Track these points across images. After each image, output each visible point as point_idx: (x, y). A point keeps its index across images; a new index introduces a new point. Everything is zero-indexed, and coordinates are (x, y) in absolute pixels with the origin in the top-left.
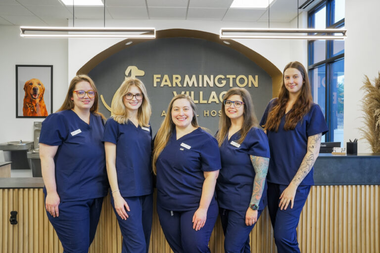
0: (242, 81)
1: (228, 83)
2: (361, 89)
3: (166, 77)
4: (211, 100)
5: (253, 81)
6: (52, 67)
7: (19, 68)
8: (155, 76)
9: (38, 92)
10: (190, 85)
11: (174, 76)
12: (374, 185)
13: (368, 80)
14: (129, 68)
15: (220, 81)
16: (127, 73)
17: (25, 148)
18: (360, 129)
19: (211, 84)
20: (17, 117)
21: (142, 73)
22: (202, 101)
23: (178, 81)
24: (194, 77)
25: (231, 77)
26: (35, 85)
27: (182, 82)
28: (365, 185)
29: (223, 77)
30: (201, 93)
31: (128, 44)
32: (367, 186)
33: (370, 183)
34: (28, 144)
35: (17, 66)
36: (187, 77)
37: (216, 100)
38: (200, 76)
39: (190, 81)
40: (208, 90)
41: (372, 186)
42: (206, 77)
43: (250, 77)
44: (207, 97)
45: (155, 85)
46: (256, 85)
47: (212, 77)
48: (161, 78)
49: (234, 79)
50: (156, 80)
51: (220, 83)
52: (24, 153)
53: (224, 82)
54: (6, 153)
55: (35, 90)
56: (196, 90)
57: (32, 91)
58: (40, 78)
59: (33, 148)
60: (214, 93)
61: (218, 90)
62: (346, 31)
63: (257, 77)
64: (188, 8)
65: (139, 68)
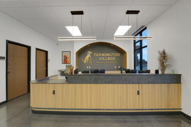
0: (116, 55)
1: (112, 55)
2: (157, 54)
3: (97, 54)
4: (108, 59)
5: (118, 55)
6: (70, 52)
7: (63, 52)
8: (95, 54)
9: (67, 58)
10: (103, 56)
11: (99, 54)
12: (166, 84)
13: (159, 51)
14: (89, 52)
16: (88, 53)
17: (64, 71)
18: (157, 66)
19: (108, 56)
20: (62, 63)
21: (91, 53)
22: (106, 60)
23: (100, 55)
24: (104, 54)
25: (113, 54)
26: (66, 56)
27: (101, 55)
28: (163, 84)
29: (111, 54)
30: (106, 58)
31: (88, 46)
32: (164, 84)
33: (164, 83)
34: (64, 70)
35: (62, 52)
36: (102, 54)
37: (109, 59)
38: (106, 54)
39: (103, 55)
40: (107, 57)
41: (165, 84)
42: (107, 54)
43: (118, 54)
44: (107, 59)
45: (95, 56)
46: (119, 55)
47: (108, 54)
48: (96, 54)
49: (114, 54)
50: (95, 55)
51: (110, 55)
52: (64, 72)
53: (111, 55)
54: (60, 72)
55: (66, 57)
56: (105, 57)
57: (66, 58)
58: (67, 54)
59: (66, 71)
60: (109, 58)
61: (110, 57)
62: (152, 37)
63: (119, 54)
64: (103, 36)
65: (91, 52)
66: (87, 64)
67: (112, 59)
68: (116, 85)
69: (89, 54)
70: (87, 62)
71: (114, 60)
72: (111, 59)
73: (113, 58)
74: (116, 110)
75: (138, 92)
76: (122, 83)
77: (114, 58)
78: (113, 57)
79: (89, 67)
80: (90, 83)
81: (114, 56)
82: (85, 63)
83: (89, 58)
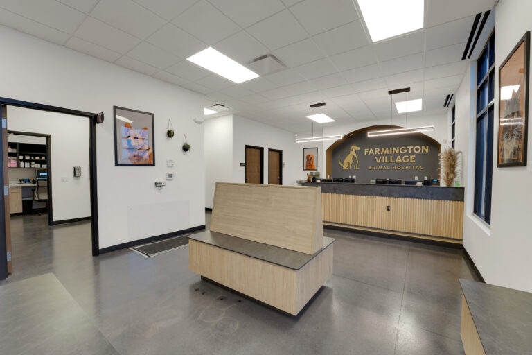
0: (417, 149)
1: (408, 151)
3: (371, 150)
4: (397, 161)
5: (425, 149)
6: (317, 148)
8: (366, 150)
10: (385, 153)
11: (376, 149)
14: (353, 146)
15: (403, 150)
16: (351, 149)
19: (397, 152)
21: (358, 148)
22: (392, 162)
23: (378, 152)
24: (387, 149)
25: (410, 148)
26: (311, 156)
27: (380, 152)
29: (405, 148)
30: (391, 157)
31: (351, 135)
36: (383, 149)
37: (400, 160)
38: (391, 149)
39: (385, 151)
40: (395, 155)
42: (394, 149)
43: (423, 147)
44: (394, 159)
45: (365, 154)
46: (427, 151)
47: (398, 148)
48: (369, 151)
49: (412, 149)
50: (366, 152)
53: (406, 151)
55: (311, 159)
56: (388, 156)
57: (309, 159)
60: (399, 157)
61: (402, 155)
63: (427, 147)
65: (358, 146)
66: (349, 171)
67: (408, 160)
68: (358, 197)
69: (354, 151)
70: (348, 167)
71: (411, 161)
72: (405, 159)
73: (409, 158)
74: (357, 226)
75: (388, 207)
76: (367, 195)
77: (411, 156)
78: (409, 155)
79: (352, 177)
80: (328, 192)
81: (413, 153)
82: (345, 168)
83: (354, 158)
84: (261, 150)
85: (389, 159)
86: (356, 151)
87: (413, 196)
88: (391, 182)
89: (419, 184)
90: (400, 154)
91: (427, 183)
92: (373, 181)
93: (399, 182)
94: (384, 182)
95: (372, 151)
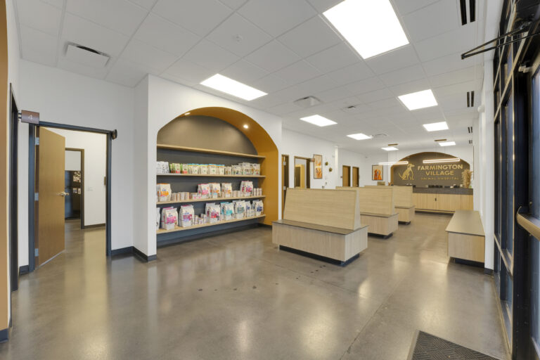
0: (455, 167)
7: (373, 166)
16: (408, 166)
26: (378, 171)
38: (436, 166)
42: (439, 166)
43: (459, 166)
45: (418, 170)
46: (461, 168)
48: (421, 167)
63: (462, 165)
65: (413, 165)
69: (410, 167)
70: (406, 178)
71: (451, 174)
72: (447, 173)
73: (450, 172)
75: (436, 199)
78: (450, 170)
81: (452, 169)
82: (404, 179)
83: (410, 172)
84: (349, 168)
85: (435, 173)
86: (412, 168)
87: (448, 193)
88: (437, 187)
89: (452, 187)
90: (443, 170)
91: (455, 187)
92: (427, 186)
93: (441, 187)
94: (433, 187)
95: (423, 168)
